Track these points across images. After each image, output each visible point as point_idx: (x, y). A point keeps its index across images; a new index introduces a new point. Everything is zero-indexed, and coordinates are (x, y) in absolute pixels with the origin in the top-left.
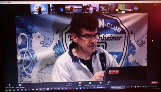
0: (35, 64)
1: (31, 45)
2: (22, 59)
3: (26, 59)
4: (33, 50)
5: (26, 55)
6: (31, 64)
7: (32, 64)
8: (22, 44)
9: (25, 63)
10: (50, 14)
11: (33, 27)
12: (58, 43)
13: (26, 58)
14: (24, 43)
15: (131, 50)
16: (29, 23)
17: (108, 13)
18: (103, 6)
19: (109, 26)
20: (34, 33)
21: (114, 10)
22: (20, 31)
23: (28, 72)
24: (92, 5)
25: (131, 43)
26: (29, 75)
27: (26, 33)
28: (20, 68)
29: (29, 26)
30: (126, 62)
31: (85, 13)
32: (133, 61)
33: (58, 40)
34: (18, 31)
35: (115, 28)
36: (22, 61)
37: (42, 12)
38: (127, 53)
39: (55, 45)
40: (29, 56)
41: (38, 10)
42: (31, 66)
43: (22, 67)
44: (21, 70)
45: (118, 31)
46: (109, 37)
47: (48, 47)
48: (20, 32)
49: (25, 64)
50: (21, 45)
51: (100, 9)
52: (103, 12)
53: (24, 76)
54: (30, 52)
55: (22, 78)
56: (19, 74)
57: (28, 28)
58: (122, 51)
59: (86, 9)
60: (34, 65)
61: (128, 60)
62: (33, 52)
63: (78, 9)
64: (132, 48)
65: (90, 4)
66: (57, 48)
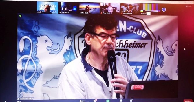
0: (39, 75)
1: (36, 51)
2: (23, 69)
3: (28, 69)
4: (37, 58)
5: (28, 64)
6: (34, 76)
7: (36, 76)
8: (24, 50)
9: (26, 74)
10: (60, 13)
11: (39, 29)
12: (69, 50)
13: (28, 67)
14: (27, 48)
15: (159, 59)
16: (34, 24)
17: (131, 14)
18: (125, 6)
19: (132, 30)
20: (40, 37)
21: (137, 10)
22: (23, 33)
23: (29, 86)
24: (111, 5)
25: (159, 51)
26: (30, 90)
27: (29, 36)
28: (20, 80)
29: (34, 28)
30: (153, 75)
31: (103, 13)
32: (161, 74)
33: (70, 46)
34: (21, 34)
35: (139, 33)
36: (23, 71)
37: (51, 11)
38: (154, 64)
39: (66, 52)
40: (32, 65)
41: (46, 8)
42: (35, 79)
43: (22, 79)
44: (22, 83)
45: (142, 36)
46: (131, 44)
47: (56, 54)
48: (23, 35)
49: (27, 76)
50: (22, 51)
51: (121, 9)
52: (125, 12)
53: (24, 91)
54: (34, 60)
55: (22, 93)
56: (19, 88)
57: (33, 30)
58: (148, 61)
59: (104, 9)
60: (38, 77)
61: (155, 72)
62: (37, 60)
63: (94, 9)
64: (160, 57)
65: (110, 3)
66: (68, 55)
